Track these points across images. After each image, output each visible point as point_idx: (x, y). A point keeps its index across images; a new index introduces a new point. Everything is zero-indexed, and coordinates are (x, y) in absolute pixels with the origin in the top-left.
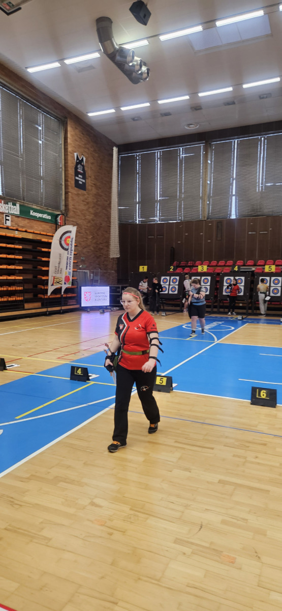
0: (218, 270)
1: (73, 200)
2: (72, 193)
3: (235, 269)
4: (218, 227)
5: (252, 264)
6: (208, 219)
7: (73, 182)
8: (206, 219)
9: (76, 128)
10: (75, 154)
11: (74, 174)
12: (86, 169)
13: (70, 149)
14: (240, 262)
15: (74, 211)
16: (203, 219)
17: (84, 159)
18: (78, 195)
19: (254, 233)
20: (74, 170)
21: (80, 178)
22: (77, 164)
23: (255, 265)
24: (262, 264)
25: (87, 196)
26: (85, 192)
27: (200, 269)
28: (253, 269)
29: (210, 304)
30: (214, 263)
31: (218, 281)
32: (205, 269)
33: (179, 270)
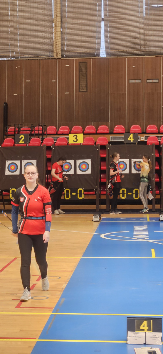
0: (101, 140)
3: (129, 139)
4: (80, 70)
6: (62, 56)
8: (59, 57)
14: (135, 128)
16: (55, 57)
19: (137, 81)
27: (71, 139)
29: (94, 197)
30: (89, 129)
31: (103, 160)
32: (80, 139)
33: (35, 141)
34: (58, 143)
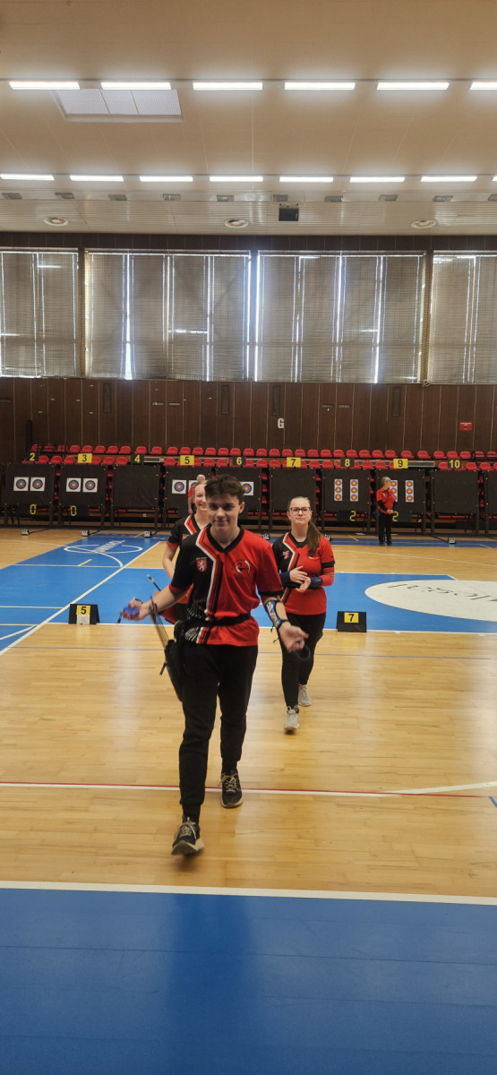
0: (107, 461)
3: (135, 460)
4: (104, 391)
5: (160, 452)
8: (84, 377)
14: (141, 449)
16: (79, 376)
19: (160, 404)
23: (163, 454)
24: (175, 452)
27: (80, 459)
28: (162, 460)
29: (99, 515)
30: (100, 449)
31: (110, 479)
32: (89, 458)
33: (43, 460)
34: (66, 462)
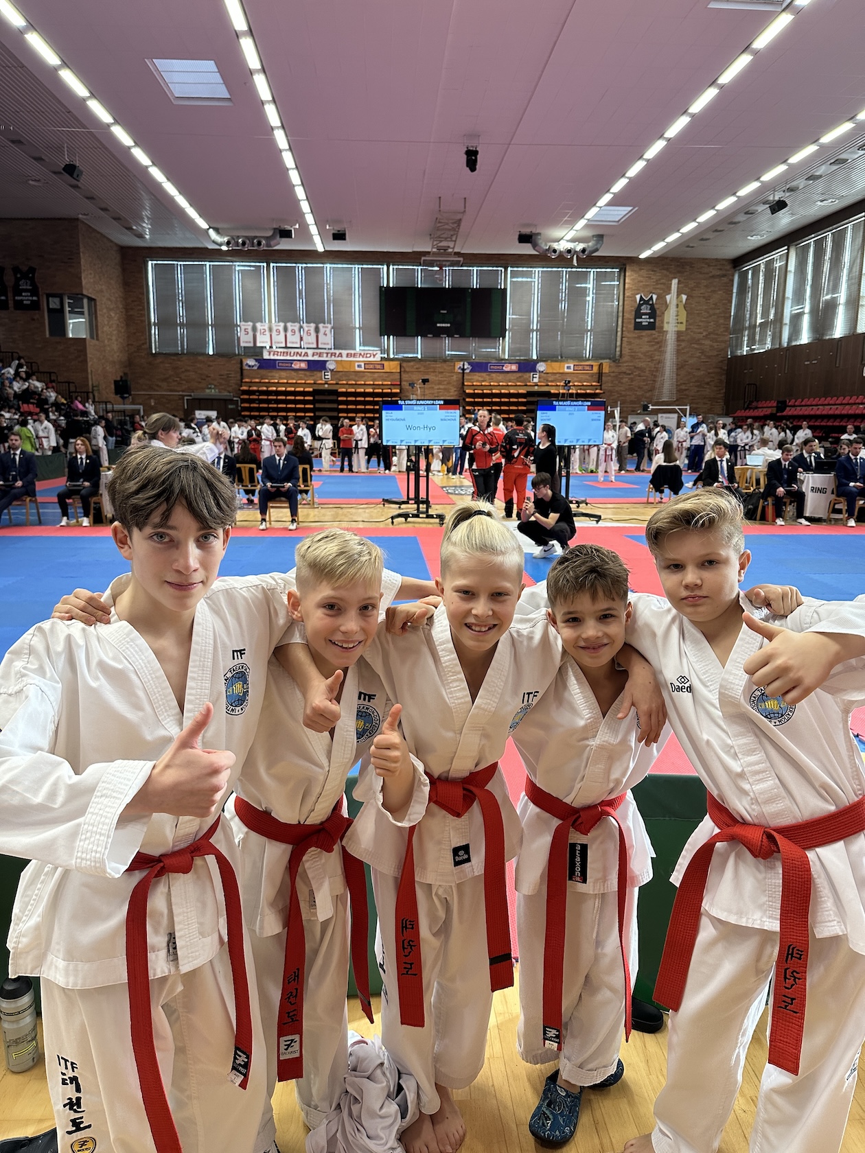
1: (629, 343)
2: (628, 338)
7: (632, 326)
9: (641, 269)
10: (638, 297)
11: (633, 317)
12: (656, 306)
13: (627, 294)
15: (631, 356)
17: (655, 297)
18: (639, 337)
20: (634, 313)
21: (645, 320)
22: (640, 305)
25: (657, 334)
26: (653, 332)
